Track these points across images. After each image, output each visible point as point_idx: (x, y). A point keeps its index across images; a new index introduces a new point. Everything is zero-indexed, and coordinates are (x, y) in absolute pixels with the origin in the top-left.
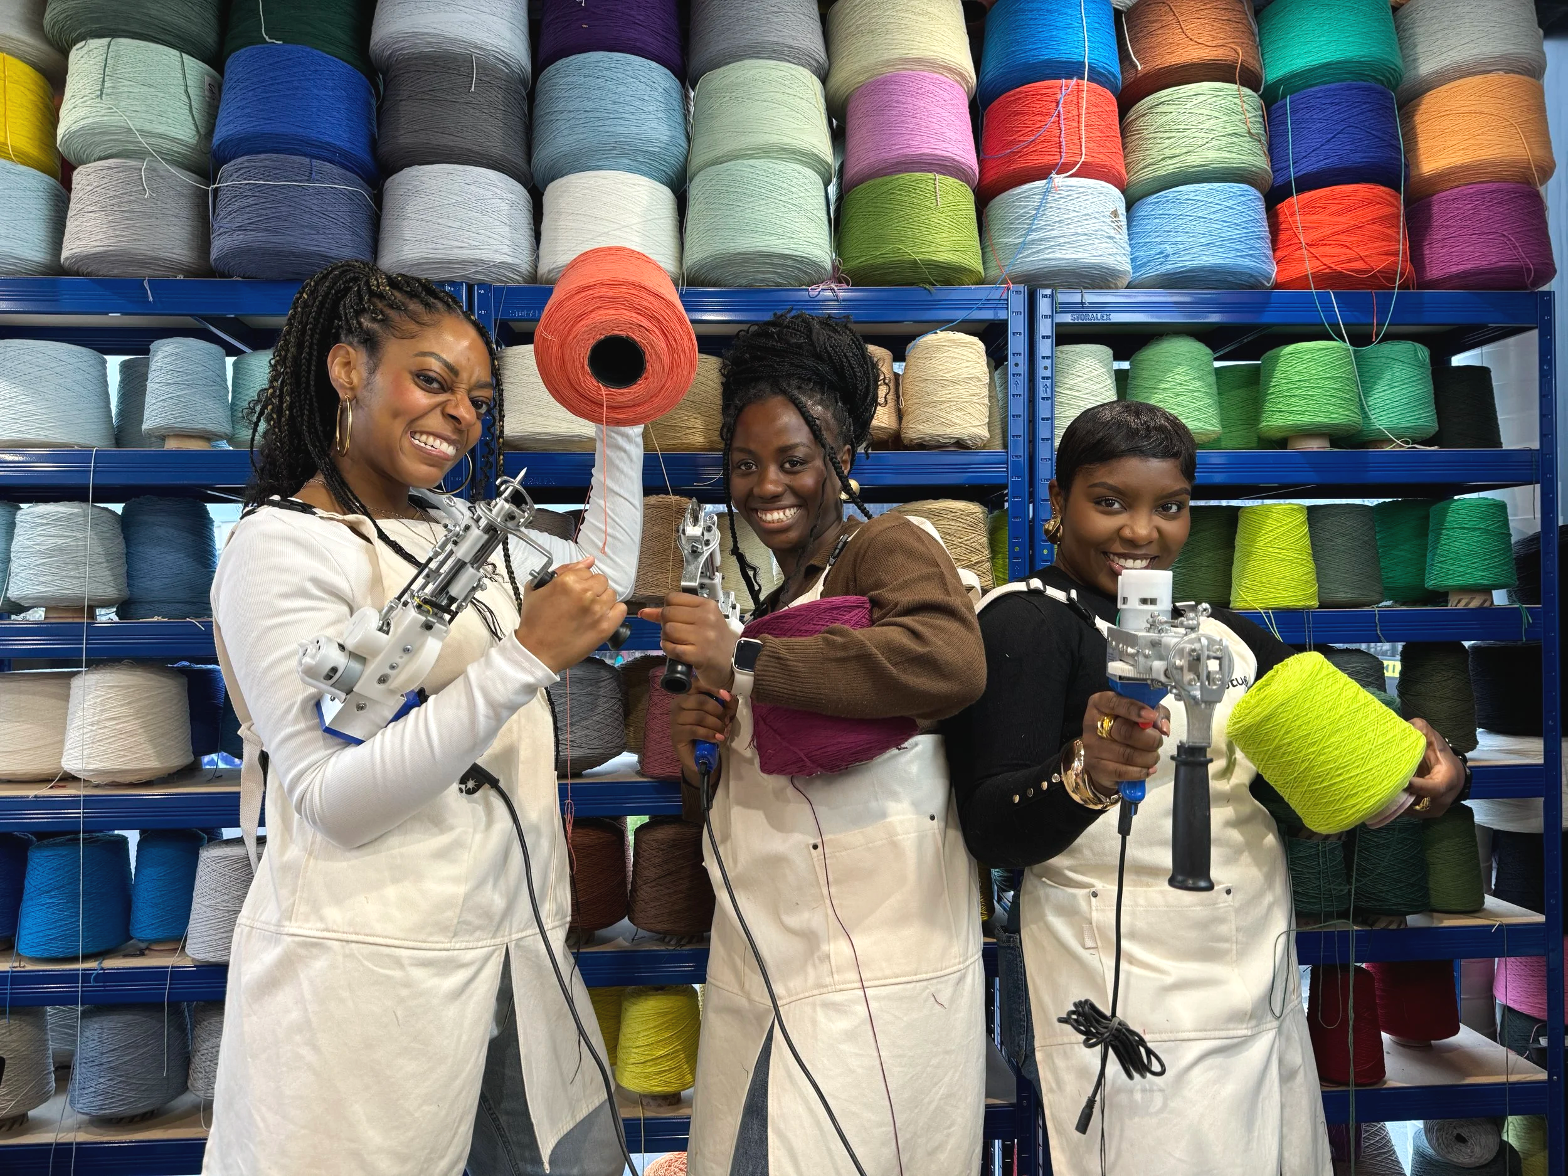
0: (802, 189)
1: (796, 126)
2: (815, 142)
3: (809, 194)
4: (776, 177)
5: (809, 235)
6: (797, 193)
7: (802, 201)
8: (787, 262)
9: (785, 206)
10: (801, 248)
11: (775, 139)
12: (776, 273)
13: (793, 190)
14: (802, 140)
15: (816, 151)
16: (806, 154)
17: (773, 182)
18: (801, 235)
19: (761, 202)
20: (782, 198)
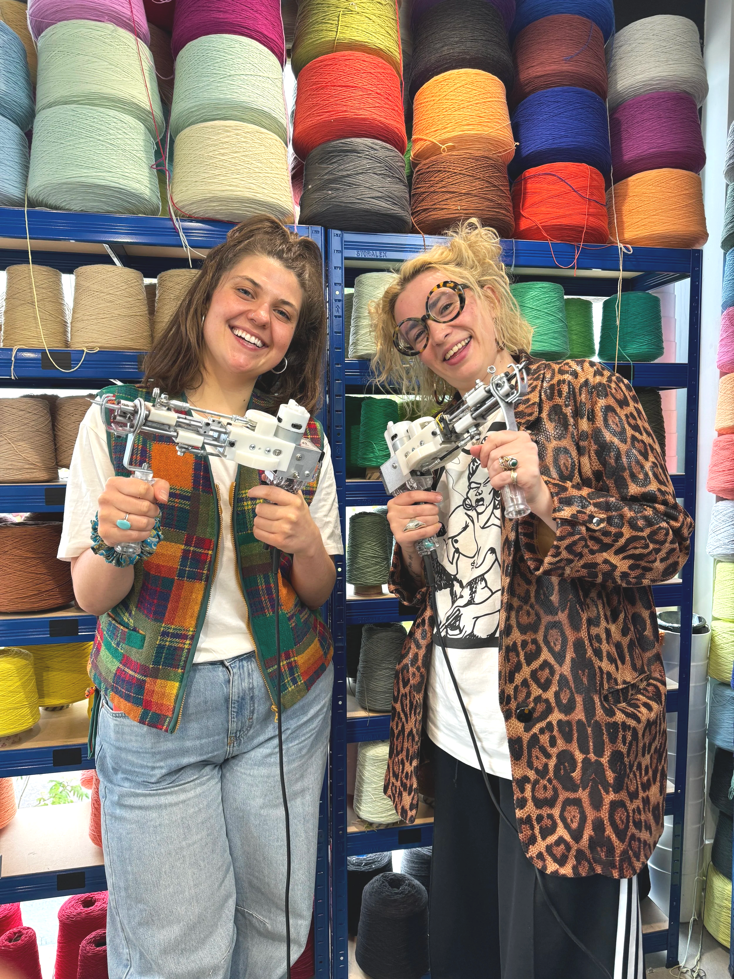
0: (120, 132)
1: (114, 78)
2: (135, 93)
3: (127, 136)
4: (95, 120)
5: (126, 170)
6: (115, 135)
7: (120, 141)
8: (107, 192)
9: (102, 145)
10: (121, 181)
11: (95, 88)
12: (101, 201)
13: (111, 132)
14: (121, 91)
15: (135, 101)
16: (128, 103)
17: (92, 124)
18: (118, 170)
19: (82, 141)
20: (100, 138)
